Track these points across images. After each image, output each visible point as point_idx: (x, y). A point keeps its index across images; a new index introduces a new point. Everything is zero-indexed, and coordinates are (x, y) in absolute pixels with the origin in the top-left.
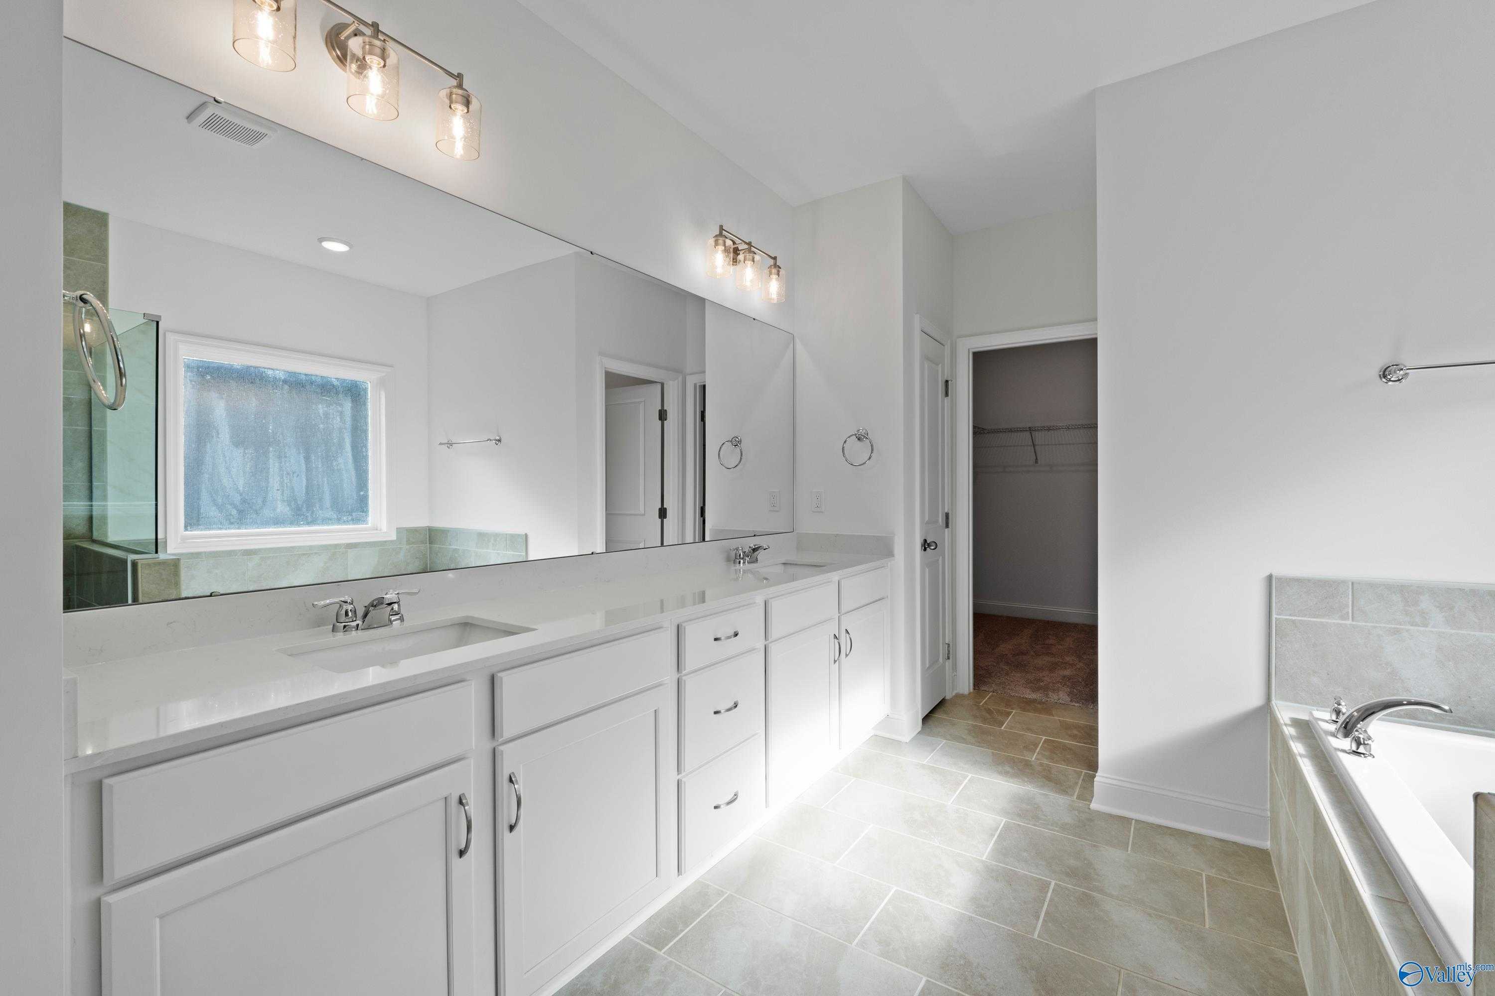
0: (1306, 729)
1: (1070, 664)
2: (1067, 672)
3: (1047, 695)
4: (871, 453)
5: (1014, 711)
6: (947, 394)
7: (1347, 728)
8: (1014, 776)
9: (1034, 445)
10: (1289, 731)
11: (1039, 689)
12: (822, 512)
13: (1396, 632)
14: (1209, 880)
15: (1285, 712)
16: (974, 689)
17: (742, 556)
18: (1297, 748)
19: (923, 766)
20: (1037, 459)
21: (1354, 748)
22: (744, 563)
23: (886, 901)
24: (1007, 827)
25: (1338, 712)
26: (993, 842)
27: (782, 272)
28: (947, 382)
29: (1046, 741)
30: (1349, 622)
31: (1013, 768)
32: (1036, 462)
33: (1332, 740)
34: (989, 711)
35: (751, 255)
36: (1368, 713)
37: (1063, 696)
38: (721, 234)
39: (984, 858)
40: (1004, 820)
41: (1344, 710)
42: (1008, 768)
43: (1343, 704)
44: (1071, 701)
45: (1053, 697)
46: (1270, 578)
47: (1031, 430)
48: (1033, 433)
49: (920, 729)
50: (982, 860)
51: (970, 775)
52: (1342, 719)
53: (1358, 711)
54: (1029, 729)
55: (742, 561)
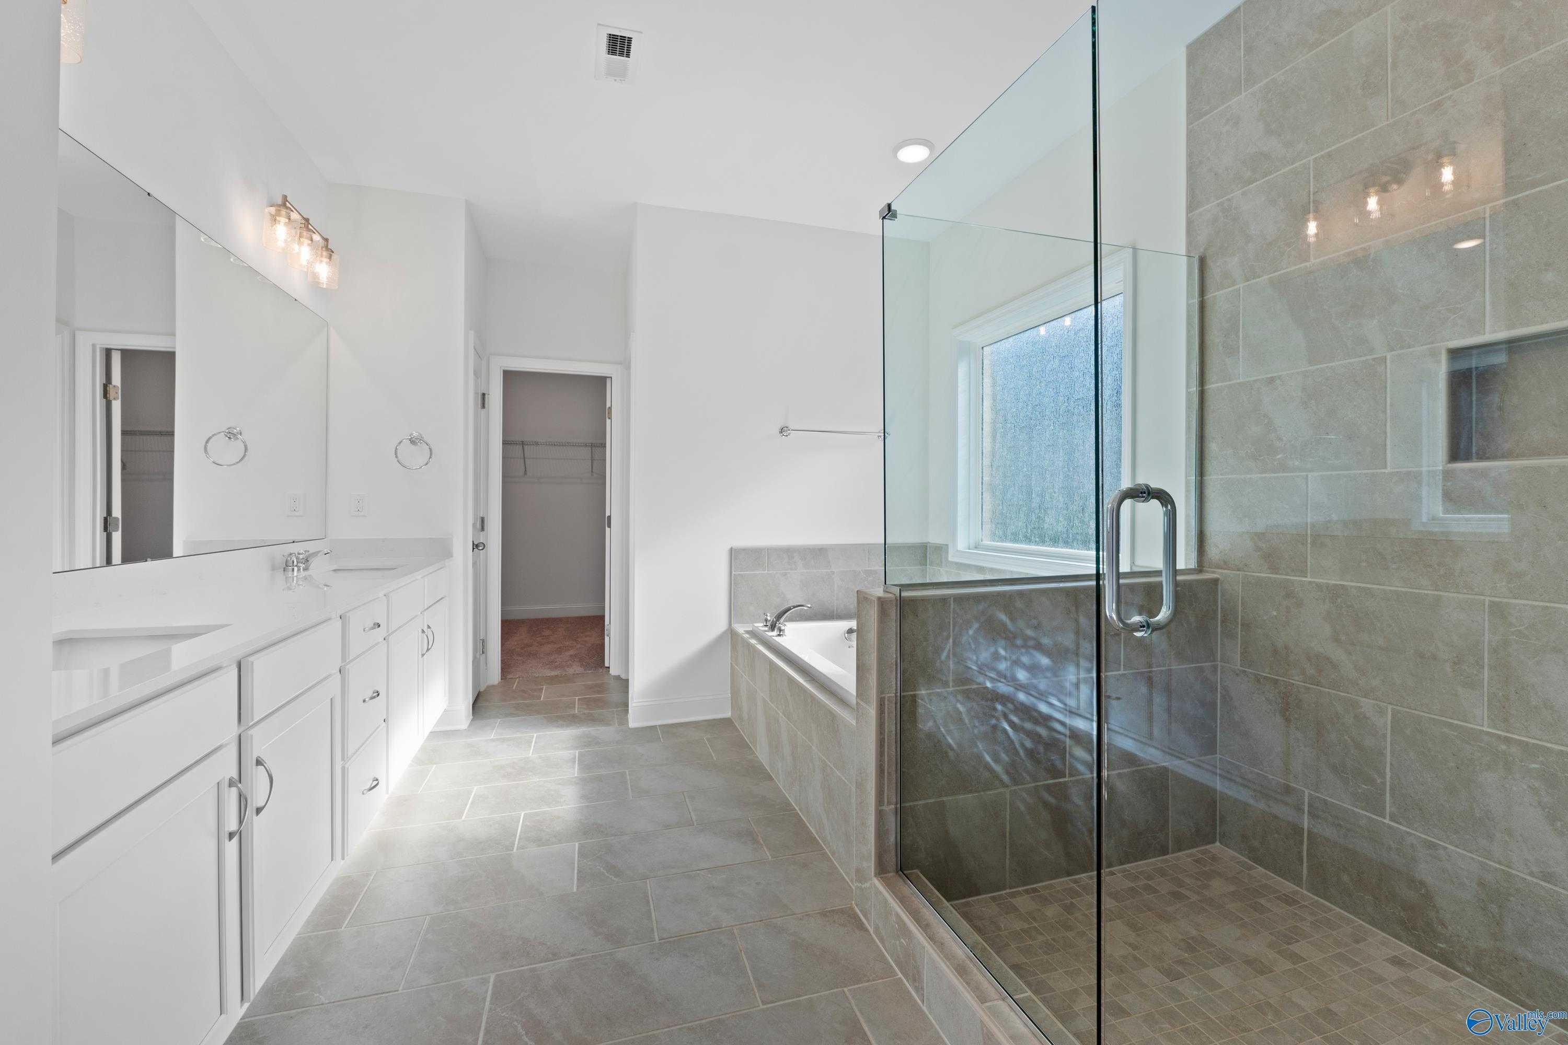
0: (753, 634)
1: (570, 647)
2: (572, 652)
3: (566, 671)
4: (429, 459)
5: (544, 687)
6: (483, 406)
7: (773, 628)
8: (567, 726)
9: (524, 458)
10: (746, 636)
11: (556, 668)
12: (366, 516)
13: (785, 574)
14: (708, 740)
15: (741, 629)
16: (501, 679)
17: (295, 563)
18: (753, 641)
19: (493, 740)
20: (526, 470)
21: (778, 633)
22: (299, 570)
23: (521, 821)
24: (581, 755)
25: (766, 620)
26: (577, 766)
27: (334, 256)
28: (484, 395)
29: (579, 699)
30: (766, 572)
31: (565, 721)
32: (525, 473)
33: (767, 633)
34: (523, 691)
35: (309, 233)
36: (779, 617)
37: (576, 669)
38: (284, 205)
39: (576, 775)
40: (577, 751)
41: (769, 618)
42: (561, 722)
43: (769, 615)
44: (585, 670)
45: (571, 671)
46: (732, 548)
47: (523, 443)
48: (526, 447)
49: (471, 717)
50: (575, 777)
51: (535, 735)
52: (769, 624)
53: (775, 617)
54: (564, 695)
55: (296, 569)
